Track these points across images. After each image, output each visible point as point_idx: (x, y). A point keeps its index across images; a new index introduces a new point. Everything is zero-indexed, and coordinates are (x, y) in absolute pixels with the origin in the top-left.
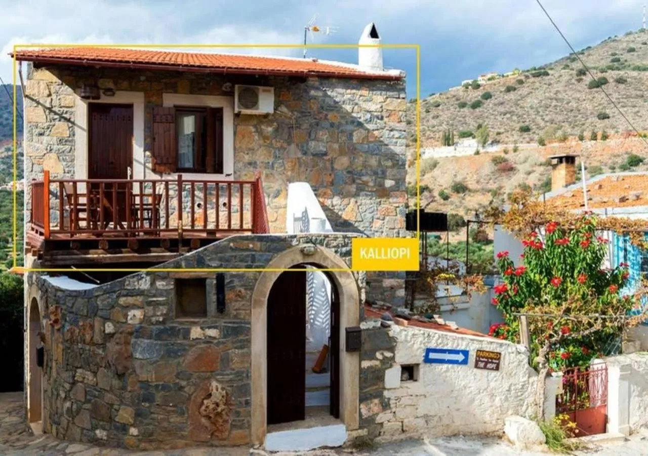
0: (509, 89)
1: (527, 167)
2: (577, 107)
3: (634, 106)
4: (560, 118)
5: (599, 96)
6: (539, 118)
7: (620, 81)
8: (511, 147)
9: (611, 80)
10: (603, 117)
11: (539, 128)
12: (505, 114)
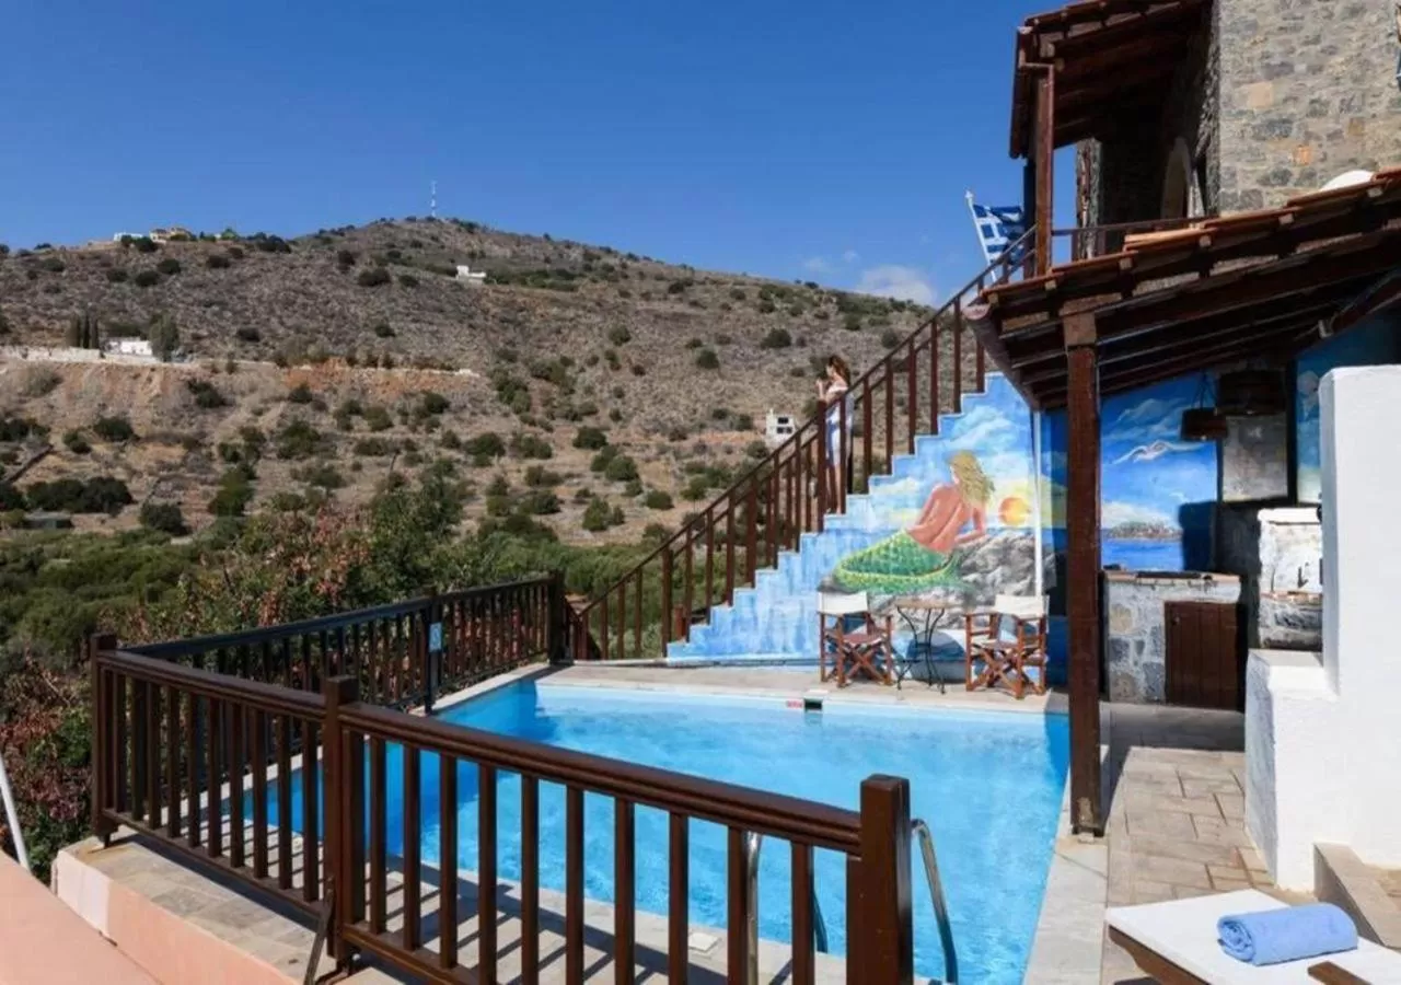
0: (216, 263)
1: (254, 400)
2: (341, 312)
3: (431, 323)
4: (313, 325)
5: (379, 300)
6: (274, 320)
7: (409, 282)
8: (222, 362)
9: (394, 279)
10: (386, 332)
11: (275, 336)
12: (209, 305)
